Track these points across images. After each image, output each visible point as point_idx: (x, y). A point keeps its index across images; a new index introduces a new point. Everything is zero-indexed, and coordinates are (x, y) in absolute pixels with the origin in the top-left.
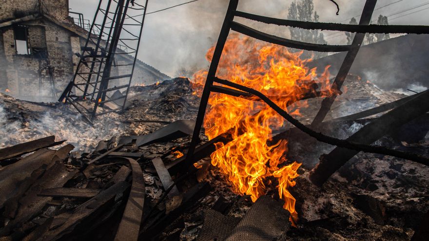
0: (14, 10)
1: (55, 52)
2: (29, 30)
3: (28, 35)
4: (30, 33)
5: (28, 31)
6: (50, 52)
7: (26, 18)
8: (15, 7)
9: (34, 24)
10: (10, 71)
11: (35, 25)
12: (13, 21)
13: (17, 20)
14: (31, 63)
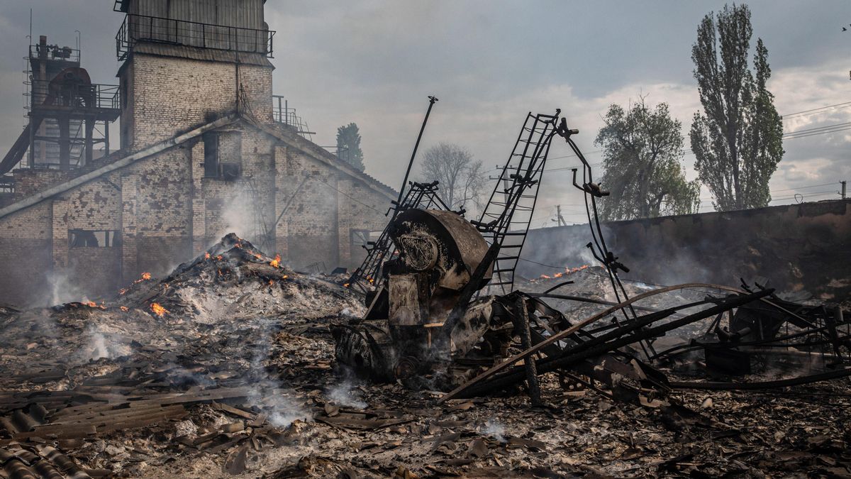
0: (205, 110)
1: (251, 170)
2: (220, 138)
3: (219, 145)
4: (221, 143)
5: (218, 140)
6: (245, 170)
7: (219, 122)
8: (207, 107)
9: (228, 130)
10: (197, 202)
11: (229, 132)
12: (204, 127)
13: (208, 125)
14: (220, 188)
